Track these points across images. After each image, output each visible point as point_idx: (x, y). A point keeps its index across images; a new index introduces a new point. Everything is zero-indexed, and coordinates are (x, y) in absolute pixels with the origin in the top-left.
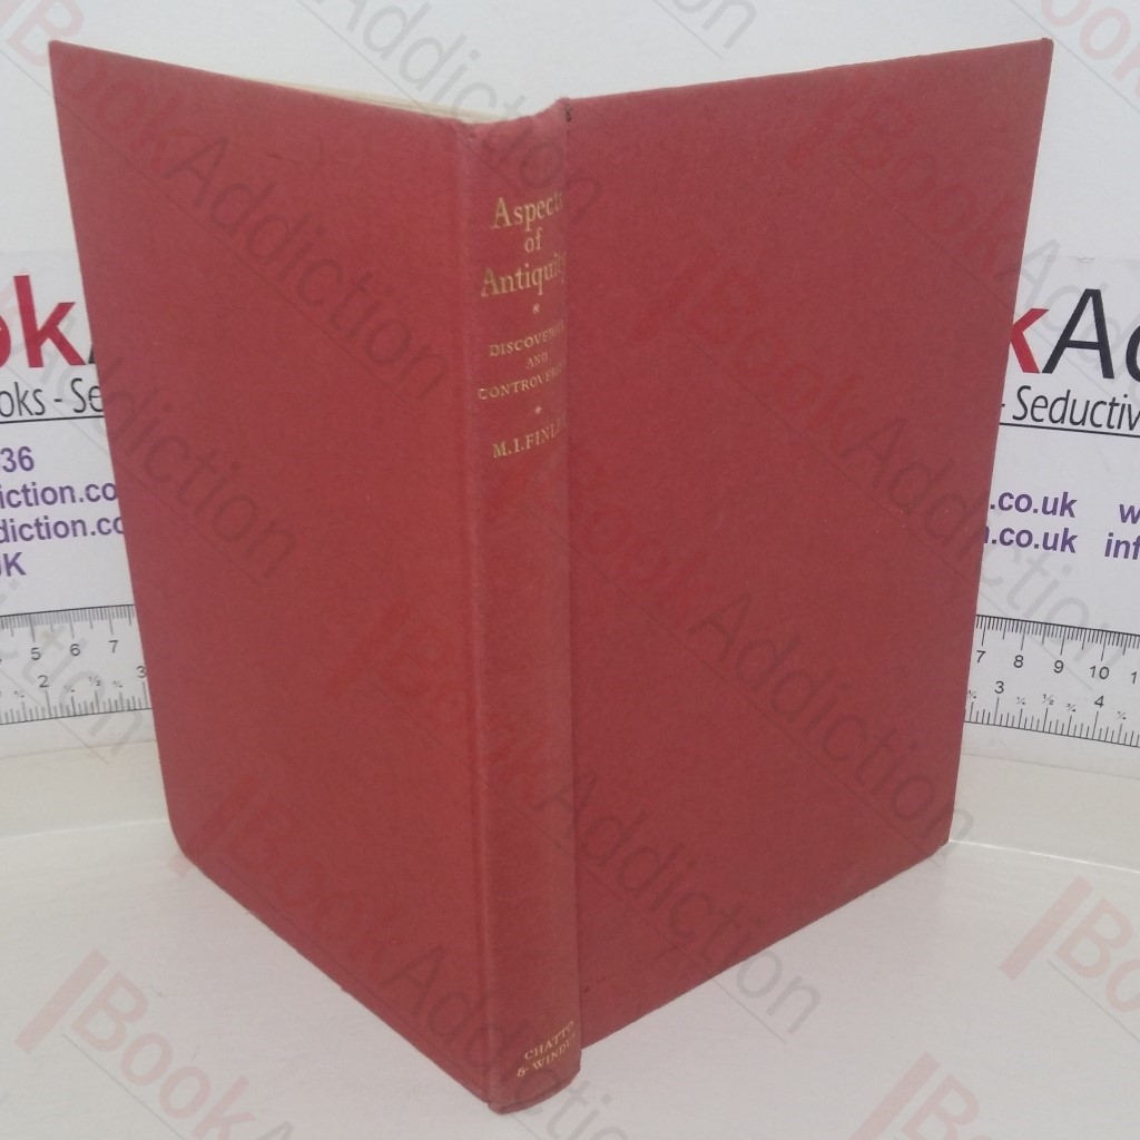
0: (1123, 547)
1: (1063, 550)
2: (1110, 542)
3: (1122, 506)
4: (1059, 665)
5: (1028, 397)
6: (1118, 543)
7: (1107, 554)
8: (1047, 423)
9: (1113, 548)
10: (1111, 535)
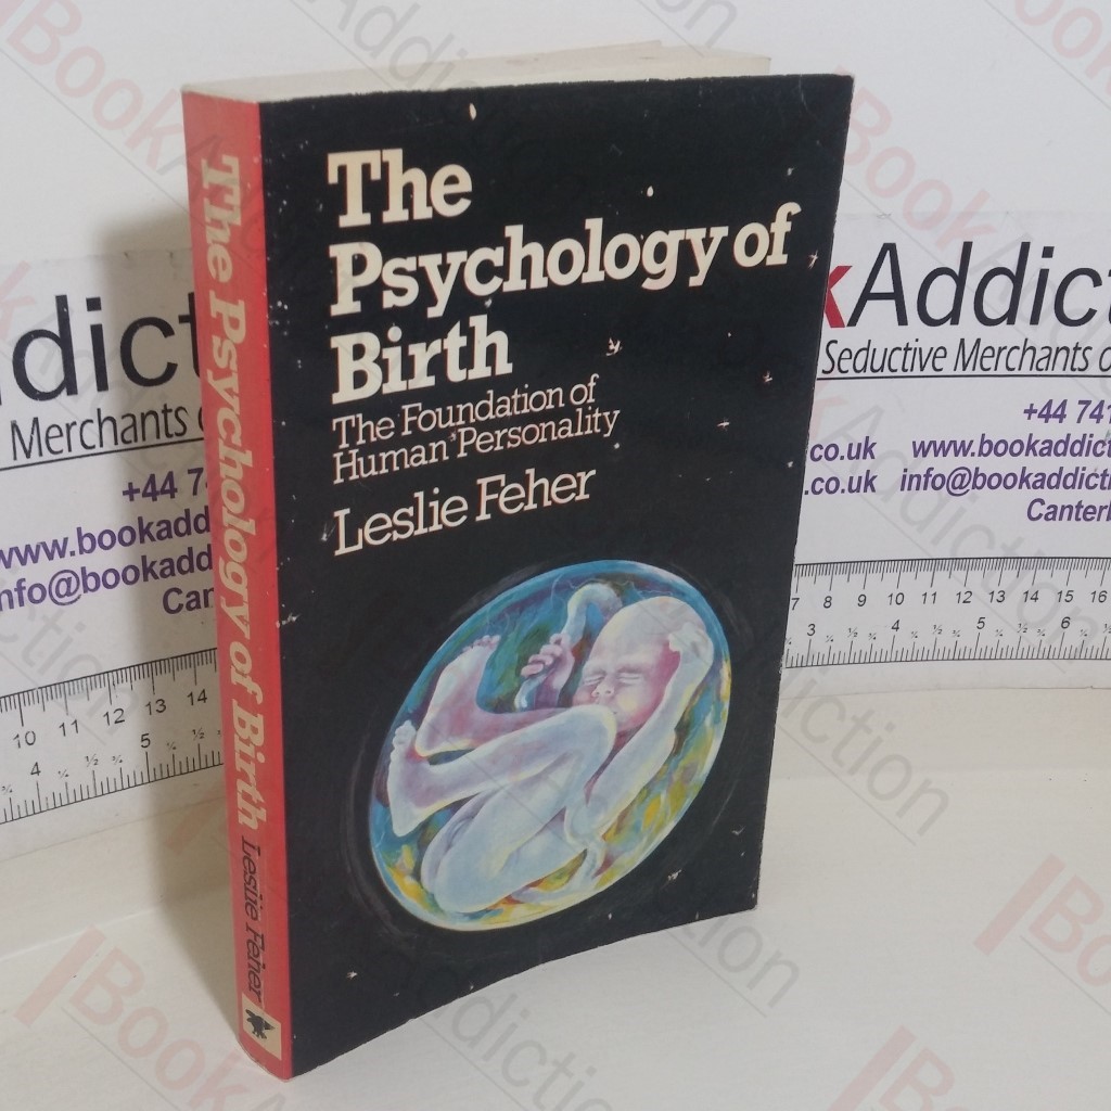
0: (915, 480)
1: (865, 491)
2: (904, 477)
3: (914, 443)
4: (862, 598)
5: (835, 351)
6: (912, 477)
7: (902, 489)
8: (852, 373)
9: (908, 482)
10: (905, 470)
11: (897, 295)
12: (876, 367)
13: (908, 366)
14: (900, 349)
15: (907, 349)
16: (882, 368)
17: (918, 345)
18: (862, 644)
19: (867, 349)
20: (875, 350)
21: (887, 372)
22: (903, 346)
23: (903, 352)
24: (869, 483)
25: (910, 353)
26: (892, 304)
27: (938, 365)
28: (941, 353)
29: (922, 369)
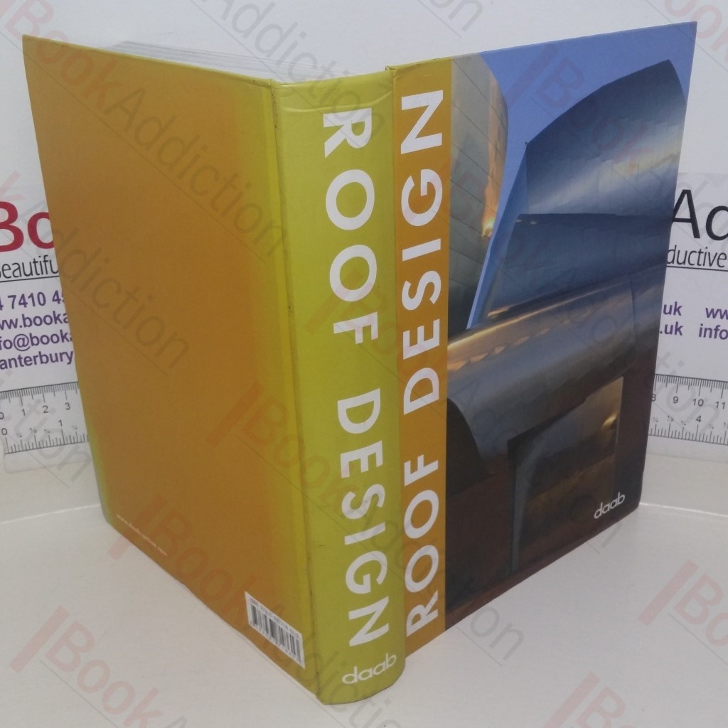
11: (692, 220)
12: (681, 261)
13: (701, 262)
14: (695, 252)
15: (700, 252)
16: (684, 263)
17: (708, 251)
18: (676, 427)
19: (674, 251)
20: (679, 251)
21: (687, 265)
22: (698, 251)
23: (697, 254)
24: (678, 329)
25: (702, 255)
26: (690, 224)
27: (722, 262)
28: (722, 257)
29: (711, 265)
